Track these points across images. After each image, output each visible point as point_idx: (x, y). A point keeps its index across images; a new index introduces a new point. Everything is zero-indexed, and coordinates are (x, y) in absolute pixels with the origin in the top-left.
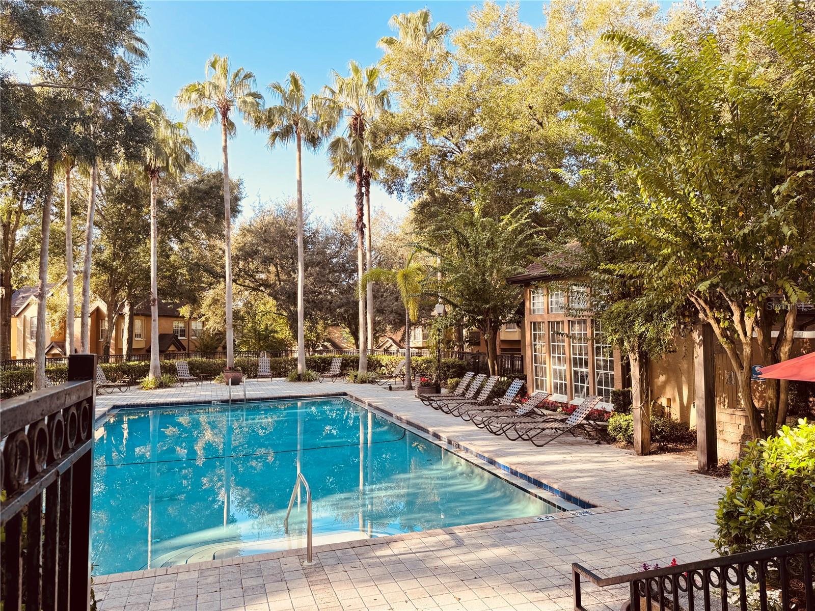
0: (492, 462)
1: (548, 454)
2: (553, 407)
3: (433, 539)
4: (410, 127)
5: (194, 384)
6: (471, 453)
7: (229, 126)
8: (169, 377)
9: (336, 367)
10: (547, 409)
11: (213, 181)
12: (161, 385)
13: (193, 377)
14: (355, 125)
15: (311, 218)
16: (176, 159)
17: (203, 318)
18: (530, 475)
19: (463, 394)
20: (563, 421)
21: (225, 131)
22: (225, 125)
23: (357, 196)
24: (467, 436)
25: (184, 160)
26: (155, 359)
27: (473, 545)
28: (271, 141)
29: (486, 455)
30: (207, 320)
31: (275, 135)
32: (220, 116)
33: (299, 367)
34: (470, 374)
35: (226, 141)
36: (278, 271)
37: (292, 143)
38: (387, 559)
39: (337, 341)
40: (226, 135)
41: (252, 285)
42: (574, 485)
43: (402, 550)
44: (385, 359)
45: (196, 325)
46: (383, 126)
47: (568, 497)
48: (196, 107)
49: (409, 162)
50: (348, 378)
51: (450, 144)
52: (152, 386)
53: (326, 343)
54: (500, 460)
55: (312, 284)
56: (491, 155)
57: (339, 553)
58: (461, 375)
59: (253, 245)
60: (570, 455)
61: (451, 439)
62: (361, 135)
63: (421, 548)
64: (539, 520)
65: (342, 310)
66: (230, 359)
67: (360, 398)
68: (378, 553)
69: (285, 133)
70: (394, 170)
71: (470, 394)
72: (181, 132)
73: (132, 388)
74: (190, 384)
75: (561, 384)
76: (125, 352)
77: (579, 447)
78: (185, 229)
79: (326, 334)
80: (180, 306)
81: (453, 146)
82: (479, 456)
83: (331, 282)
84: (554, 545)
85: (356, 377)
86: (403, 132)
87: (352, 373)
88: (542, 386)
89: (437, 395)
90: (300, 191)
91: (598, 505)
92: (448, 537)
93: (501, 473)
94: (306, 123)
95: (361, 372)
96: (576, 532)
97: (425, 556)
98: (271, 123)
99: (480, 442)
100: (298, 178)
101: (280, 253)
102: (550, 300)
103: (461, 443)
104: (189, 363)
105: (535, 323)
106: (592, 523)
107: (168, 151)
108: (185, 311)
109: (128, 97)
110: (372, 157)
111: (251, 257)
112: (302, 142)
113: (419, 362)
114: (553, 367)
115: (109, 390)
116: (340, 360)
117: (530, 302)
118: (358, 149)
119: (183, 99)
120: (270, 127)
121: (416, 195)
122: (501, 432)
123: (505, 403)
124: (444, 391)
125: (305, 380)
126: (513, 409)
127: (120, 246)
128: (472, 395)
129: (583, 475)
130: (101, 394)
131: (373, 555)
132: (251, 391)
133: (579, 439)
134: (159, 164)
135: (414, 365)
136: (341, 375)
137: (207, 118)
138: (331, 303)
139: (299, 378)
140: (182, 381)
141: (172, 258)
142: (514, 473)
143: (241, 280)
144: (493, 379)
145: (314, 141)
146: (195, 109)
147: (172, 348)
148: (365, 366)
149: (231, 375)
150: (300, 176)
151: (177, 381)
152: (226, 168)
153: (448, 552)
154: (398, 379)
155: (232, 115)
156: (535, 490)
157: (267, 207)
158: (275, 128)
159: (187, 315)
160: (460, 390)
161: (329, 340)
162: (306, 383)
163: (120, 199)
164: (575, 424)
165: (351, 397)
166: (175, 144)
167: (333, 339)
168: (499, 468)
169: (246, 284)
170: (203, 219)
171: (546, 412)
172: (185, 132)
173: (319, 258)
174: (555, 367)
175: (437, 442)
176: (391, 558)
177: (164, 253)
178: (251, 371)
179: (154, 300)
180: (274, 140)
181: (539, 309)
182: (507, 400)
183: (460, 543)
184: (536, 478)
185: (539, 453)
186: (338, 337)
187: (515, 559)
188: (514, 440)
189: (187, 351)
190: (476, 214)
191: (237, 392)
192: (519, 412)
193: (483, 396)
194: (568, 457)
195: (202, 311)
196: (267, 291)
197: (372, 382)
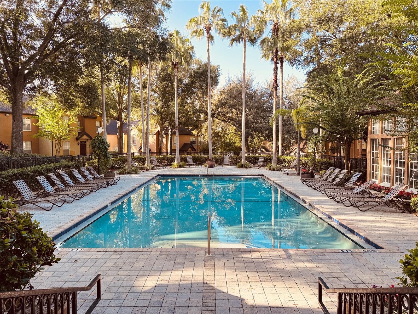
0: (330, 218)
1: (366, 216)
2: (379, 189)
3: (276, 253)
4: (303, 27)
5: (194, 166)
6: (320, 211)
7: (211, 38)
8: (184, 162)
9: (261, 161)
10: (376, 190)
11: (205, 67)
12: (180, 166)
13: (194, 163)
14: (274, 29)
15: (254, 83)
16: (185, 58)
17: (203, 136)
18: (349, 226)
19: (326, 180)
20: (381, 198)
21: (209, 41)
22: (208, 38)
23: (274, 69)
24: (321, 202)
25: (189, 57)
26: (177, 155)
27: (295, 259)
28: (231, 44)
29: (327, 213)
30: (204, 137)
31: (233, 40)
32: (206, 33)
33: (242, 160)
34: (332, 168)
35: (209, 46)
36: (237, 112)
37: (242, 44)
38: (247, 259)
39: (268, 148)
40: (209, 43)
41: (225, 119)
42: (373, 235)
43: (256, 257)
44: (287, 158)
45: (200, 139)
46: (288, 28)
47: (368, 241)
48: (195, 30)
49: (303, 47)
50: (267, 167)
51: (329, 34)
52: (176, 167)
53: (262, 149)
54: (334, 217)
55: (253, 118)
56: (353, 38)
57: (225, 253)
58: (327, 169)
59: (225, 99)
60: (380, 218)
61: (310, 203)
62: (277, 35)
63: (267, 256)
64: (341, 252)
65: (267, 132)
66: (211, 155)
67: (269, 178)
68: (244, 256)
69: (238, 39)
70: (295, 52)
71: (330, 179)
72: (188, 43)
73: (168, 167)
74: (193, 166)
75: (387, 177)
76: (169, 151)
77: (389, 214)
78: (193, 92)
79: (262, 144)
80: (192, 130)
81: (330, 35)
82: (323, 213)
83: (262, 117)
84: (344, 266)
85: (270, 167)
86: (300, 30)
87: (269, 164)
88: (376, 177)
89: (312, 179)
90: (244, 69)
91: (384, 247)
92: (284, 253)
93: (334, 224)
94: (248, 32)
95: (273, 165)
96: (361, 261)
97: (268, 261)
98: (230, 34)
99: (327, 206)
100: (244, 62)
101: (238, 103)
102: (383, 125)
103: (315, 206)
104: (193, 157)
105: (373, 140)
106: (375, 257)
107: (182, 54)
108: (195, 132)
109: (160, 29)
110: (283, 47)
111: (224, 105)
112: (247, 43)
113: (306, 161)
114: (383, 166)
115: (159, 168)
116: (263, 158)
117: (371, 126)
118: (275, 43)
119: (189, 26)
120: (229, 36)
121: (306, 66)
122: (341, 202)
123: (348, 186)
124: (316, 177)
125: (245, 167)
126: (352, 189)
127: (165, 102)
128: (331, 180)
129: (382, 229)
130: (155, 169)
131: (241, 256)
132: (217, 171)
133: (392, 209)
134: (178, 61)
135: (304, 162)
136: (264, 166)
137: (199, 35)
138: (262, 128)
139: (242, 166)
140: (189, 165)
141: (186, 107)
142: (341, 225)
143: (220, 117)
144: (345, 171)
145: (253, 41)
146: (194, 31)
147: (190, 149)
148: (276, 161)
149: (210, 163)
150: (245, 61)
151: (187, 165)
152: (209, 60)
153: (281, 261)
154: (294, 169)
155: (212, 32)
156: (350, 235)
157: (232, 79)
158: (232, 37)
159: (196, 134)
160: (325, 177)
161: (264, 148)
162: (245, 169)
163: (164, 79)
164: (388, 200)
165: (266, 177)
166: (184, 50)
167: (266, 147)
168: (333, 221)
169: (222, 119)
170: (201, 87)
171: (373, 192)
172: (190, 43)
173: (256, 104)
174: (384, 166)
175: (303, 204)
176: (249, 259)
177: (182, 105)
178: (220, 162)
179: (177, 127)
180: (232, 43)
181: (376, 132)
182: (349, 184)
183: (289, 257)
184: (352, 228)
185: (361, 215)
186: (269, 146)
187: (317, 270)
188: (349, 207)
189: (196, 151)
190: (339, 75)
191: (211, 171)
192: (356, 191)
193: (337, 181)
194: (378, 219)
195: (203, 132)
196: (231, 122)
197: (279, 170)
